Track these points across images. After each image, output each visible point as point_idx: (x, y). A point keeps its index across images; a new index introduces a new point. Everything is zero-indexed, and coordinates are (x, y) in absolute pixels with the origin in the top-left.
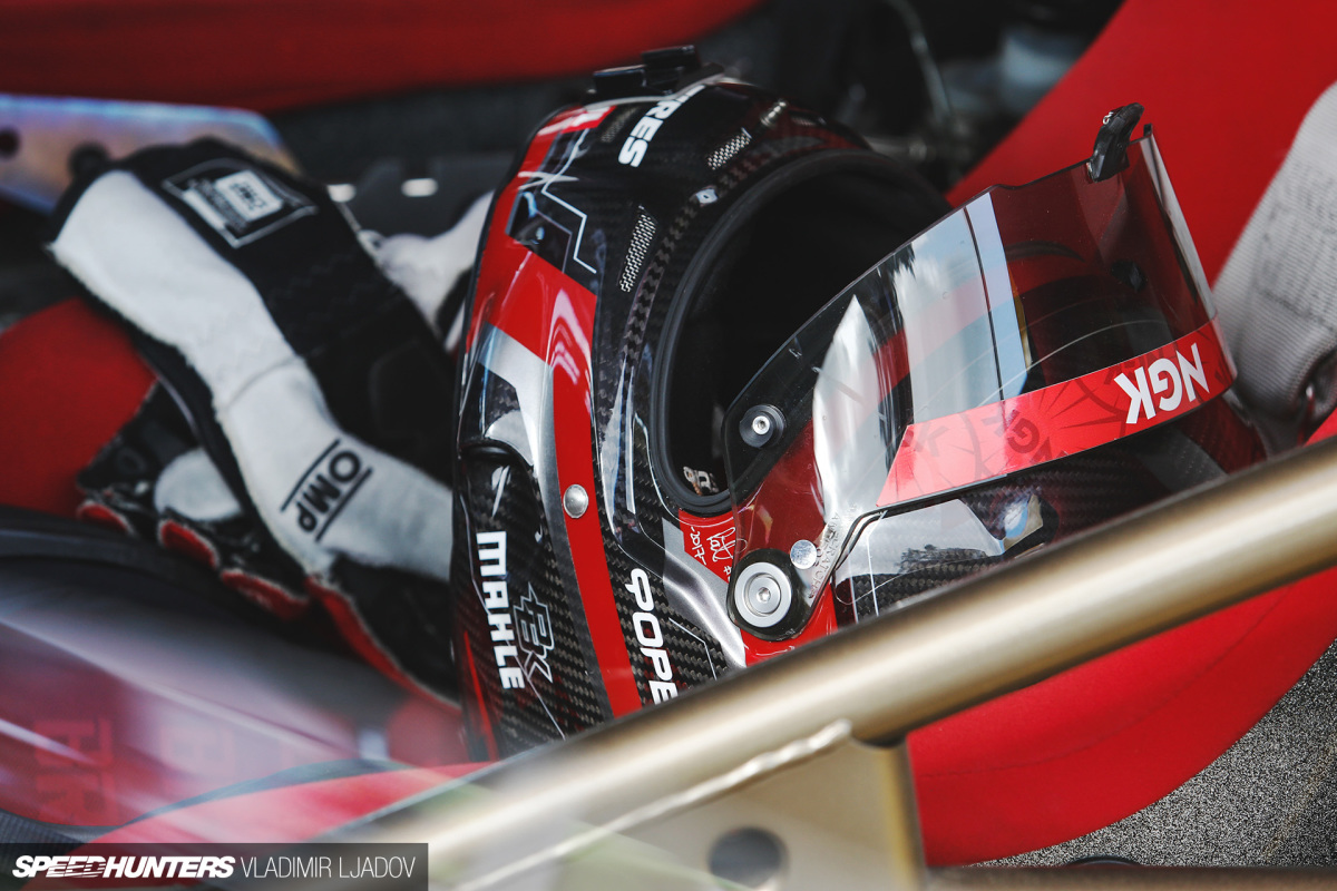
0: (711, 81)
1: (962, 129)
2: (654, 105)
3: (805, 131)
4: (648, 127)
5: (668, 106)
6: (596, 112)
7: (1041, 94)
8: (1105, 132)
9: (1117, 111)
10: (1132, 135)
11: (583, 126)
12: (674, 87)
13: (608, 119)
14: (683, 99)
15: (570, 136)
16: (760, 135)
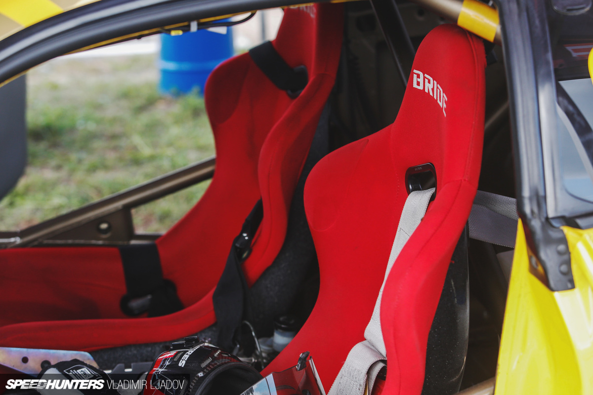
0: (201, 345)
1: (264, 355)
2: (187, 351)
3: (225, 357)
4: (186, 357)
5: (191, 351)
6: (173, 353)
7: (285, 346)
8: (300, 358)
9: (303, 353)
10: (307, 359)
11: (170, 356)
12: (192, 347)
13: (176, 355)
14: (195, 350)
15: (166, 359)
16: (214, 359)
